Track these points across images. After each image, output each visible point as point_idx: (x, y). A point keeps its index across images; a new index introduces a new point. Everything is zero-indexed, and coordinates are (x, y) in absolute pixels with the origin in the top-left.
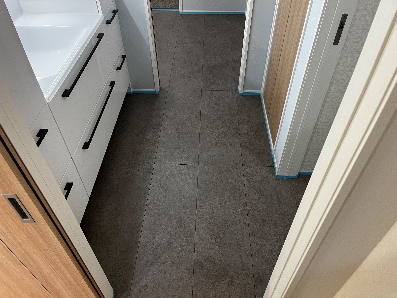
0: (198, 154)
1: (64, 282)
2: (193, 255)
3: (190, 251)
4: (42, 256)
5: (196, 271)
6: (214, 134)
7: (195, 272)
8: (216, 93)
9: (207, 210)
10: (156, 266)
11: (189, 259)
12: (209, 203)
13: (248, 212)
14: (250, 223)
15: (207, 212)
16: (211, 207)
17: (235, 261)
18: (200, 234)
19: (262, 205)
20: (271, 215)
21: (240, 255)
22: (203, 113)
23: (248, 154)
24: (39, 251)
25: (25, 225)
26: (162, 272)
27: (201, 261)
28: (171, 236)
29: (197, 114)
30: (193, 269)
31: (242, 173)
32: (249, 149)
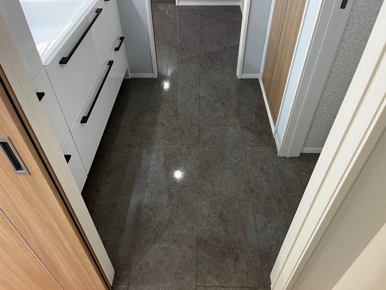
0: (198, 135)
1: (61, 252)
2: (196, 232)
3: (193, 228)
4: (37, 219)
5: (200, 248)
6: (213, 115)
7: (199, 250)
8: (214, 77)
9: (208, 188)
10: (157, 243)
11: (192, 236)
12: (211, 181)
13: (251, 190)
14: (253, 200)
15: (209, 190)
16: (213, 185)
17: (240, 238)
18: (202, 212)
19: (265, 182)
20: (275, 192)
21: (245, 232)
22: (202, 96)
23: (249, 134)
24: (35, 212)
25: (19, 178)
26: (164, 250)
27: (204, 238)
28: (173, 213)
29: (196, 97)
30: (196, 246)
31: (243, 153)
32: (250, 129)
